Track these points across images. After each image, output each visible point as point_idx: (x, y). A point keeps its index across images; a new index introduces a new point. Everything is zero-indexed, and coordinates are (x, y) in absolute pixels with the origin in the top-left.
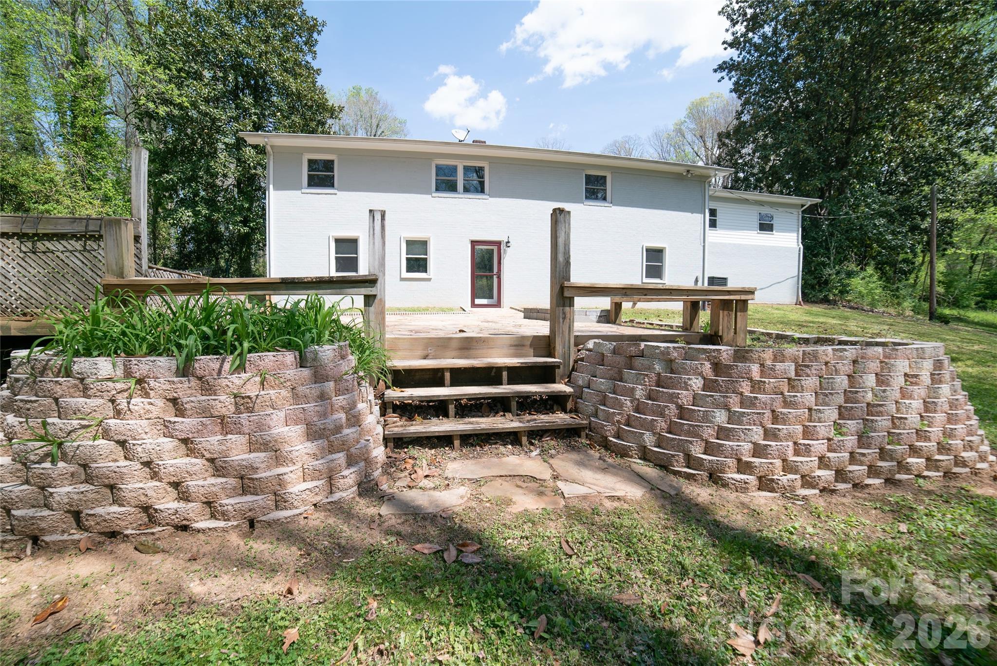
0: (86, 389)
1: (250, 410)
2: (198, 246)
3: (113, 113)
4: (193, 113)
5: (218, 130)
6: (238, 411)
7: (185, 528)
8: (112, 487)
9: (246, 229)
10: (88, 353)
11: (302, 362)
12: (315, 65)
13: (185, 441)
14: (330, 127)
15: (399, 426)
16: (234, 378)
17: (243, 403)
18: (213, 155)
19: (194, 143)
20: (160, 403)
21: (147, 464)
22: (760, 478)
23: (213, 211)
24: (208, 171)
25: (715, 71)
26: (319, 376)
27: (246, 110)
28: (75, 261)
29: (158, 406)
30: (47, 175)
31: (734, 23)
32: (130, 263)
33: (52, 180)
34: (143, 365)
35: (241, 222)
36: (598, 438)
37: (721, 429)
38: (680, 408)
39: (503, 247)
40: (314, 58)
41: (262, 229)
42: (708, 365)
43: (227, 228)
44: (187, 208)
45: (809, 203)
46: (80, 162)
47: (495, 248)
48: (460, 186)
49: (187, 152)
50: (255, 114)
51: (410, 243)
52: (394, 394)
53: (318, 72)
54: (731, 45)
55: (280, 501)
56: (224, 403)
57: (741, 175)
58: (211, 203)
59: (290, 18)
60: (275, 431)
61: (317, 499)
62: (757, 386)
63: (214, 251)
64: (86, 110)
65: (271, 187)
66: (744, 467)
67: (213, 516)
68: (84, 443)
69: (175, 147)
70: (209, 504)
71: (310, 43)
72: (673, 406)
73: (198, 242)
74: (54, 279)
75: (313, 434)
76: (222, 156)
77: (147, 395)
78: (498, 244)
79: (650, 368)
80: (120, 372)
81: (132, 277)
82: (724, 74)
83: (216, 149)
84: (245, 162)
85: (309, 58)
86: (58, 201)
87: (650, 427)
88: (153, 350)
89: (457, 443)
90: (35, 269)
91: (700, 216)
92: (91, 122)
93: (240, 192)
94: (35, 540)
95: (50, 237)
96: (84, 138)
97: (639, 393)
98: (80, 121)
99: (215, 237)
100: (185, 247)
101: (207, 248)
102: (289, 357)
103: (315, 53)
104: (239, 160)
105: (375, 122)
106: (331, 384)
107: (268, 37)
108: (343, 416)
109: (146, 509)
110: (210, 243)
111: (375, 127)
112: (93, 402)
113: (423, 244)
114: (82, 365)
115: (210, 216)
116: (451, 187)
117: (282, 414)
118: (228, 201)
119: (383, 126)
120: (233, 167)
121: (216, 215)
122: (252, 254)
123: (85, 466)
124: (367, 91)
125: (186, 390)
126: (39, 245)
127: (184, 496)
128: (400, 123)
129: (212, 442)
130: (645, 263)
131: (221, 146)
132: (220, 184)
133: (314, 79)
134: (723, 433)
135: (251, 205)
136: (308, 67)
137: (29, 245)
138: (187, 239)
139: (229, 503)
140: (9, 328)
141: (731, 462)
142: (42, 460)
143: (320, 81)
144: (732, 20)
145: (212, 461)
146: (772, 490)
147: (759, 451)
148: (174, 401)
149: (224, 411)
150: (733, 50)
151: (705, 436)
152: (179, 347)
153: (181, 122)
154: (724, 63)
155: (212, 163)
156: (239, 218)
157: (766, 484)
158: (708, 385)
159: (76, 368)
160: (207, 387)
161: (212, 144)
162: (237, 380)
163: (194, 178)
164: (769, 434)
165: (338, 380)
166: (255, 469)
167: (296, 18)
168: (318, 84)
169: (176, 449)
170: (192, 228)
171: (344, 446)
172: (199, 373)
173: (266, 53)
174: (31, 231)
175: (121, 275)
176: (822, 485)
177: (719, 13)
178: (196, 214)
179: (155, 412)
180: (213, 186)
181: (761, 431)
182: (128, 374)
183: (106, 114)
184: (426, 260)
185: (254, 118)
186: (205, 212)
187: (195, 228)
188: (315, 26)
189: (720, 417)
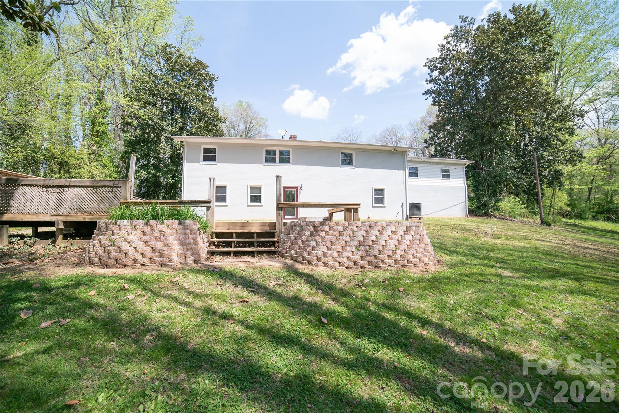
0: (120, 228)
1: (164, 235)
2: (148, 189)
3: (111, 123)
4: (150, 123)
5: (163, 130)
6: (160, 235)
7: (144, 265)
8: (126, 254)
9: (174, 181)
10: (121, 219)
11: (180, 224)
12: (213, 96)
13: (145, 242)
14: (220, 128)
15: (213, 248)
16: (160, 226)
17: (162, 233)
18: (159, 142)
19: (149, 137)
20: (140, 232)
21: (135, 248)
22: (324, 263)
23: (157, 172)
24: (156, 151)
25: (424, 94)
26: (185, 228)
27: (177, 121)
28: (109, 195)
29: (139, 233)
30: (80, 156)
31: (432, 71)
32: (129, 195)
33: (82, 158)
34: (135, 222)
35: (171, 177)
36: (281, 254)
37: (313, 247)
38: (302, 241)
39: (299, 189)
40: (213, 93)
41: (180, 181)
42: (311, 227)
43: (164, 180)
44: (144, 170)
45: (468, 163)
46: (94, 148)
47: (295, 190)
48: (278, 159)
49: (146, 141)
50: (181, 122)
51: (252, 188)
52: (215, 240)
53: (215, 99)
54: (430, 82)
55: (170, 260)
56: (156, 233)
57: (439, 148)
58: (156, 167)
59: (201, 75)
60: (170, 241)
61: (181, 261)
62: (327, 233)
63: (157, 192)
64: (99, 123)
65: (185, 161)
66: (319, 259)
67: (151, 263)
68: (119, 242)
69: (140, 139)
70: (150, 259)
71: (211, 86)
72: (300, 241)
73: (149, 188)
74: (101, 201)
75: (181, 244)
76: (163, 144)
77: (136, 230)
78: (297, 188)
79: (296, 229)
80: (129, 224)
81: (129, 200)
82: (428, 96)
83: (160, 140)
84: (174, 147)
85: (210, 93)
86: (83, 168)
87: (293, 249)
88: (138, 219)
89: (232, 254)
90: (96, 197)
91: (403, 172)
92: (100, 129)
93: (172, 161)
94: (106, 266)
95: (101, 187)
96: (97, 136)
97: (293, 238)
98: (96, 128)
99: (158, 184)
100: (141, 190)
101: (153, 190)
102: (176, 222)
103: (213, 90)
104: (172, 146)
105: (249, 120)
106: (189, 231)
107: (190, 85)
108: (192, 241)
109: (134, 259)
110: (155, 188)
111: (249, 123)
112: (122, 231)
113: (259, 189)
114: (119, 222)
115: (156, 174)
116: (273, 160)
117: (173, 237)
118: (166, 166)
119: (253, 122)
120: (168, 149)
121: (158, 174)
122: (177, 194)
123: (119, 248)
124: (246, 103)
125: (147, 229)
126: (98, 190)
127: (144, 257)
128: (264, 120)
129: (153, 243)
130: (374, 197)
131: (163, 138)
132: (161, 157)
133: (213, 103)
134: (314, 249)
135: (177, 168)
136: (210, 98)
137: (95, 189)
138: (143, 185)
139: (156, 259)
140: (85, 218)
141: (315, 258)
142: (109, 246)
143: (216, 104)
144: (431, 69)
145: (152, 248)
146: (327, 267)
147: (324, 254)
148: (143, 232)
149: (156, 235)
150: (432, 84)
151: (308, 250)
152: (146, 218)
153: (143, 126)
154: (428, 90)
155: (158, 148)
156: (170, 176)
157: (325, 265)
158: (312, 233)
159: (118, 223)
160: (152, 229)
161: (159, 137)
162: (160, 227)
163: (148, 155)
164: (329, 249)
165: (191, 230)
166: (164, 251)
167: (204, 75)
168: (215, 106)
169: (143, 244)
170: (146, 180)
171: (191, 249)
172: (151, 224)
173: (188, 93)
174: (96, 185)
175: (126, 199)
176: (346, 266)
177: (424, 66)
178: (148, 173)
179: (138, 234)
180: (158, 158)
181: (326, 248)
182: (131, 224)
183: (108, 124)
184: (260, 196)
185: (181, 124)
186: (153, 172)
187: (147, 180)
188: (213, 78)
189: (313, 244)
